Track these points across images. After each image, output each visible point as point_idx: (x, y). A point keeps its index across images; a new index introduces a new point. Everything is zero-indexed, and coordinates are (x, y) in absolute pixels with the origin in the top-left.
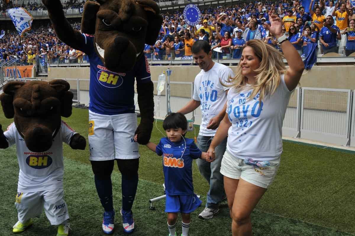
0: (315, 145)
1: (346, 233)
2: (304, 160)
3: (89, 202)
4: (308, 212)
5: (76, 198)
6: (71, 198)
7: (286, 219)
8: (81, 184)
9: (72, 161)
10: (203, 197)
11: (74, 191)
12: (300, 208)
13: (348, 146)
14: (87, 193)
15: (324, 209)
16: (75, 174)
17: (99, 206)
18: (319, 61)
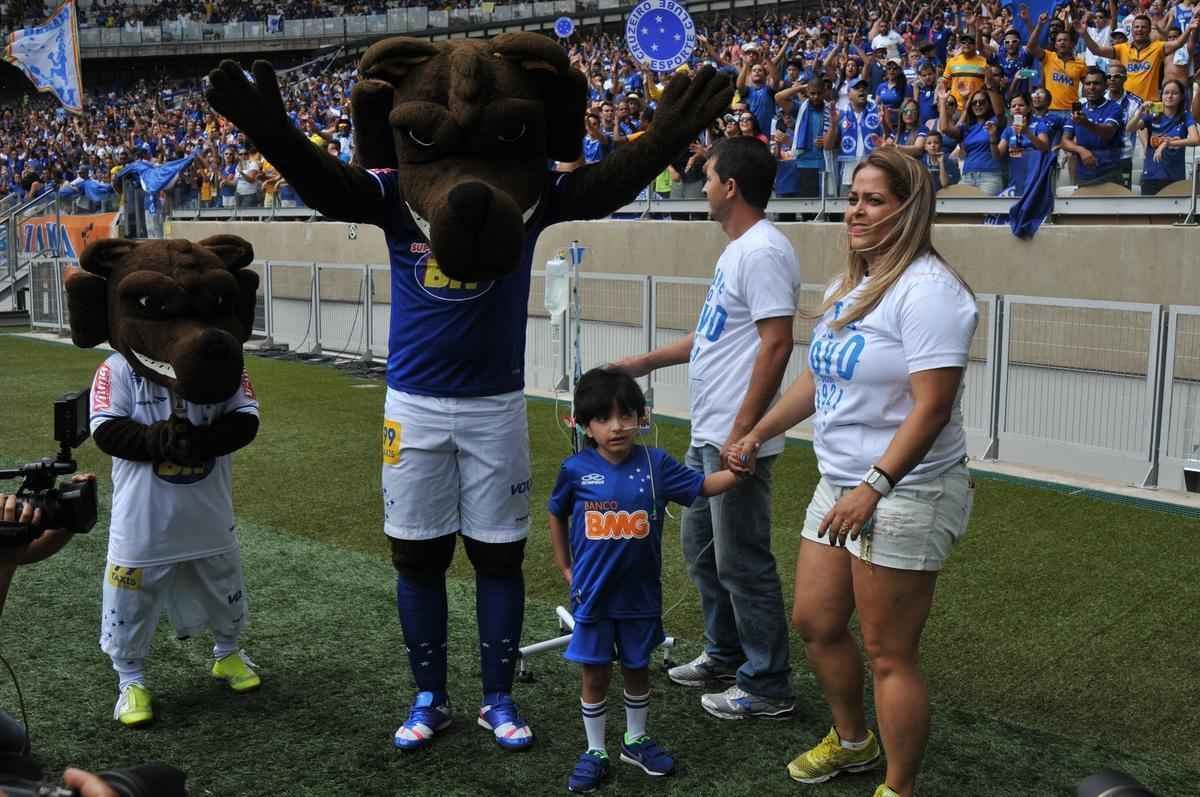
0: (1044, 484)
1: (1127, 752)
2: (1005, 529)
3: (326, 657)
4: (1011, 690)
5: (282, 645)
6: (269, 646)
7: (943, 711)
8: (295, 602)
9: (260, 529)
10: (683, 642)
11: (274, 622)
12: (985, 677)
13: (1151, 487)
14: (317, 630)
15: (1061, 682)
16: (275, 571)
17: (356, 669)
18: (1060, 208)
